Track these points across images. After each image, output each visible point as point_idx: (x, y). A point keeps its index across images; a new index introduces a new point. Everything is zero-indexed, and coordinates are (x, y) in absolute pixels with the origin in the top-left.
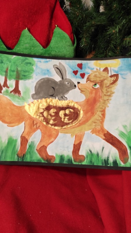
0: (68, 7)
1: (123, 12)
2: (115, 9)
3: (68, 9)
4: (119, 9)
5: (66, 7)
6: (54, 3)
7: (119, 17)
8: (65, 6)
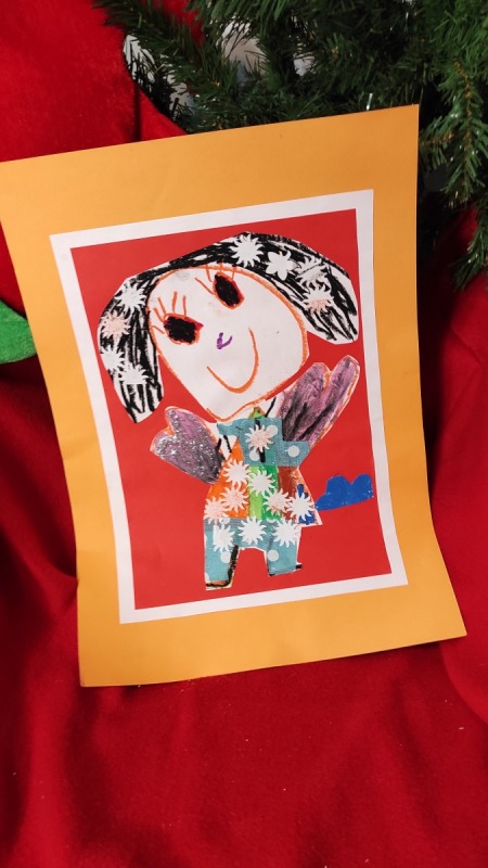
0: (184, 100)
1: (372, 60)
2: (339, 63)
3: (186, 108)
4: (355, 51)
5: (177, 99)
6: (131, 110)
7: (366, 79)
8: (173, 97)
